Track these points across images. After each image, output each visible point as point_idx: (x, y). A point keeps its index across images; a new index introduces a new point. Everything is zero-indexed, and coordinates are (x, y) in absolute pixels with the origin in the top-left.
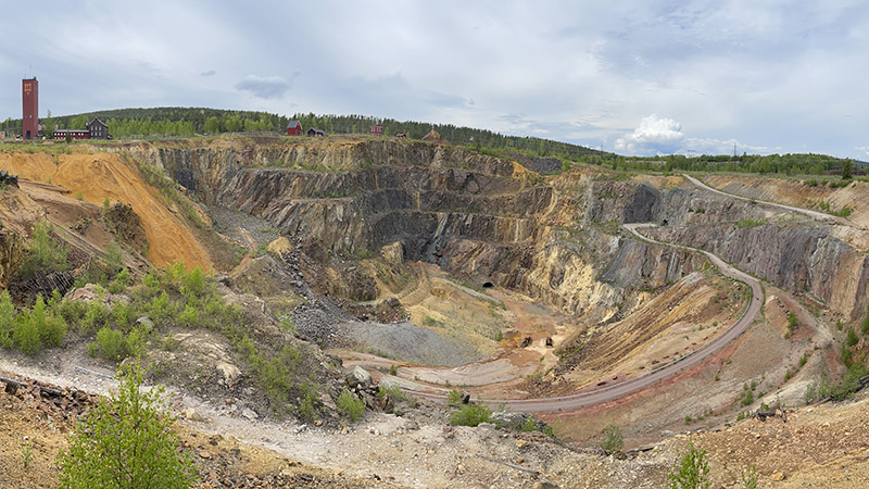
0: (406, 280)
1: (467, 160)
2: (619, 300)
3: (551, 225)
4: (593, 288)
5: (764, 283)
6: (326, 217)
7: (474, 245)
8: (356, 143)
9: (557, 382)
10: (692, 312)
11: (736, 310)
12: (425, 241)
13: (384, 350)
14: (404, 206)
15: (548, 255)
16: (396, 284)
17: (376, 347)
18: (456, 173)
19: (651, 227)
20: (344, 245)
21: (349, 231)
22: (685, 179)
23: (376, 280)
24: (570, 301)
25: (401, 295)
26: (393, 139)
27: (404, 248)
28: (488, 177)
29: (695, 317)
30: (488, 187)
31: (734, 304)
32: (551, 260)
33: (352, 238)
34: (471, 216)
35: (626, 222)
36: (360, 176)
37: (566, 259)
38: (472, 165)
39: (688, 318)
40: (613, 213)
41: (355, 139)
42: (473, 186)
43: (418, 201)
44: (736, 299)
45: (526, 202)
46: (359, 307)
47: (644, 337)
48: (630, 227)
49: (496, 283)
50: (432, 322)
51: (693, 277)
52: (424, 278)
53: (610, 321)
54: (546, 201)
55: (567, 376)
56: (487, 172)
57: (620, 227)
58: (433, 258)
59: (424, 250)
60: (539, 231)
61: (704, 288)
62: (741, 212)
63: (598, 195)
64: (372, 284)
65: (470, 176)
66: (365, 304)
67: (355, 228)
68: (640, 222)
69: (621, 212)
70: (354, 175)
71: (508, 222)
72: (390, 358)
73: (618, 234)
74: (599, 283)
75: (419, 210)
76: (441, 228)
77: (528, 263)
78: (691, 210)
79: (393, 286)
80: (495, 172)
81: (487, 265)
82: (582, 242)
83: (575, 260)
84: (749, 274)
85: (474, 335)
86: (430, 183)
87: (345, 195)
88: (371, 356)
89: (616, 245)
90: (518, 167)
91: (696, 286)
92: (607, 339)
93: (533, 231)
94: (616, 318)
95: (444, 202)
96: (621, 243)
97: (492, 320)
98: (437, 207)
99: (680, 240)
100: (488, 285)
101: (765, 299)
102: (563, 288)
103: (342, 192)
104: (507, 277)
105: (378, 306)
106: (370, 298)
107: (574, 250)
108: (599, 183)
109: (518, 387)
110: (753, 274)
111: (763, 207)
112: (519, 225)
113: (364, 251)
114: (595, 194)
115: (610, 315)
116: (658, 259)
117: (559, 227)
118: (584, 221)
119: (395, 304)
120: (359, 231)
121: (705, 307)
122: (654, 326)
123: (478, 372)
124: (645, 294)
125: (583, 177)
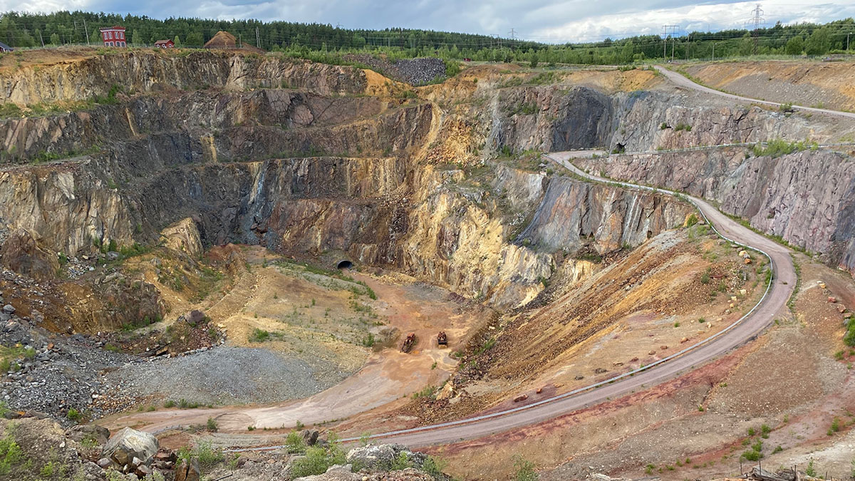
0: (212, 277)
1: (287, 73)
2: (545, 273)
3: (434, 162)
4: (504, 255)
5: (799, 255)
6: (40, 197)
7: (317, 206)
8: (77, 60)
9: (457, 399)
10: (663, 296)
11: (742, 298)
12: (233, 211)
13: (190, 397)
14: (189, 159)
15: (432, 209)
16: (194, 289)
17: (177, 397)
18: (272, 96)
19: (595, 157)
20: (89, 238)
21: (93, 213)
22: (657, 74)
23: (159, 287)
24: (471, 276)
25: (206, 303)
26: (150, 50)
27: (200, 227)
28: (326, 98)
29: (668, 304)
30: (328, 114)
31: (738, 287)
32: (438, 216)
33: (101, 225)
34: (305, 161)
35: (555, 148)
36: (94, 118)
37: (459, 213)
38: (297, 82)
39: (657, 306)
40: (532, 138)
41: (73, 54)
42: (303, 115)
43: (212, 148)
44: (743, 280)
45: (392, 130)
46: (137, 339)
47: (584, 330)
48: (562, 158)
49: (357, 259)
50: (263, 336)
51: (666, 239)
52: (243, 269)
53: (532, 305)
54: (424, 126)
55: (471, 389)
56: (324, 89)
57: (544, 158)
58: (252, 236)
59: (235, 227)
60: (416, 174)
61: (685, 259)
62: (761, 127)
63: (508, 110)
64: (153, 295)
65: (297, 99)
66: (145, 331)
67: (103, 207)
68: (577, 148)
69: (546, 134)
70: (84, 116)
71: (367, 164)
72: (202, 406)
73: (539, 170)
74: (513, 247)
75: (216, 162)
76: (258, 187)
77: (403, 225)
78: (665, 127)
79: (190, 292)
80: (336, 89)
81: (341, 234)
82: (485, 186)
83: (474, 212)
84: (773, 238)
85: (332, 344)
86: (228, 116)
87: (72, 154)
88: (170, 412)
89: (539, 186)
90: (373, 77)
91: (671, 254)
92: (528, 331)
93: (407, 175)
94: (541, 301)
95: (259, 144)
96: (546, 184)
97: (356, 317)
98: (246, 155)
99: (646, 176)
100: (345, 264)
101: (798, 284)
102: (458, 258)
103: (65, 148)
104: (372, 250)
105: (170, 330)
106: (155, 319)
107: (471, 198)
108: (508, 90)
109: (403, 411)
110: (778, 239)
111: (808, 118)
112: (386, 168)
113: (127, 242)
114: (502, 109)
115: (531, 295)
116: (607, 207)
117: (447, 165)
118: (486, 151)
119: (199, 320)
120: (113, 212)
121: (685, 290)
122: (598, 314)
123: (341, 399)
124: (586, 264)
125: (483, 84)
